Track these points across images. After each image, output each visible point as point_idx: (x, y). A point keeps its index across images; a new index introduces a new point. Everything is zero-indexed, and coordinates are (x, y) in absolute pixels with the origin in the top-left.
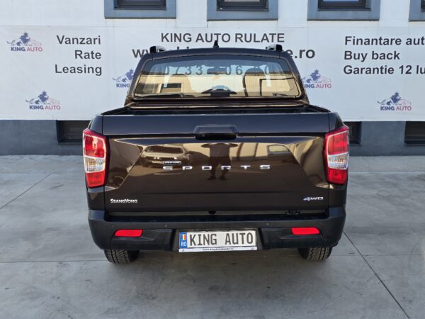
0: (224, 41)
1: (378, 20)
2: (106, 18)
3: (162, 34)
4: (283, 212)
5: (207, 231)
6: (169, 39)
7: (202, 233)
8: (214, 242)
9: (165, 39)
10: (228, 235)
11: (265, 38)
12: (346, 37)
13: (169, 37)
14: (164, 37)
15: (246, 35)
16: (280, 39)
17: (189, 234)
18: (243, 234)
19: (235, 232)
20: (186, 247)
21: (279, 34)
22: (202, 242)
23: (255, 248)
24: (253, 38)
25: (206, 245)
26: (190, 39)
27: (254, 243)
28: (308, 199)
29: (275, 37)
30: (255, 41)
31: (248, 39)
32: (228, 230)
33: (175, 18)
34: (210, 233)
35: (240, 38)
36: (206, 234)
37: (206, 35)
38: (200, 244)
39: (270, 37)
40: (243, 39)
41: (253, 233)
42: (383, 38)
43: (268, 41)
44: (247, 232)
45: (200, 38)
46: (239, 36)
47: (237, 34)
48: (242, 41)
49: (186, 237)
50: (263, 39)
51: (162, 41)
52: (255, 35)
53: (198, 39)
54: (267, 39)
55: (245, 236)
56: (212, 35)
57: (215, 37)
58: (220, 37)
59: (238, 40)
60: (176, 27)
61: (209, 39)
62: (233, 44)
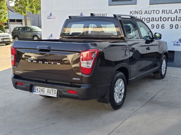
0: (156, 13)
2: (109, 5)
3: (130, 11)
4: (69, 84)
5: (42, 87)
6: (133, 14)
7: (40, 87)
8: (44, 91)
9: (131, 13)
10: (48, 89)
11: (176, 11)
13: (133, 12)
14: (131, 12)
15: (167, 10)
17: (37, 87)
18: (53, 90)
19: (50, 89)
20: (35, 92)
22: (40, 91)
23: (56, 96)
24: (170, 12)
25: (41, 92)
26: (142, 13)
27: (56, 94)
28: (75, 79)
30: (171, 13)
31: (168, 12)
32: (48, 88)
33: (136, 4)
34: (43, 88)
35: (164, 12)
36: (42, 88)
37: (149, 11)
38: (39, 92)
39: (178, 11)
40: (165, 12)
41: (56, 90)
43: (178, 13)
44: (54, 89)
45: (146, 12)
46: (164, 11)
47: (162, 10)
48: (165, 13)
49: (36, 88)
50: (175, 12)
52: (171, 10)
53: (145, 13)
54: (177, 12)
55: (53, 91)
56: (151, 11)
57: (152, 12)
58: (155, 12)
59: (163, 13)
60: (136, 8)
61: (150, 13)
62: (160, 15)
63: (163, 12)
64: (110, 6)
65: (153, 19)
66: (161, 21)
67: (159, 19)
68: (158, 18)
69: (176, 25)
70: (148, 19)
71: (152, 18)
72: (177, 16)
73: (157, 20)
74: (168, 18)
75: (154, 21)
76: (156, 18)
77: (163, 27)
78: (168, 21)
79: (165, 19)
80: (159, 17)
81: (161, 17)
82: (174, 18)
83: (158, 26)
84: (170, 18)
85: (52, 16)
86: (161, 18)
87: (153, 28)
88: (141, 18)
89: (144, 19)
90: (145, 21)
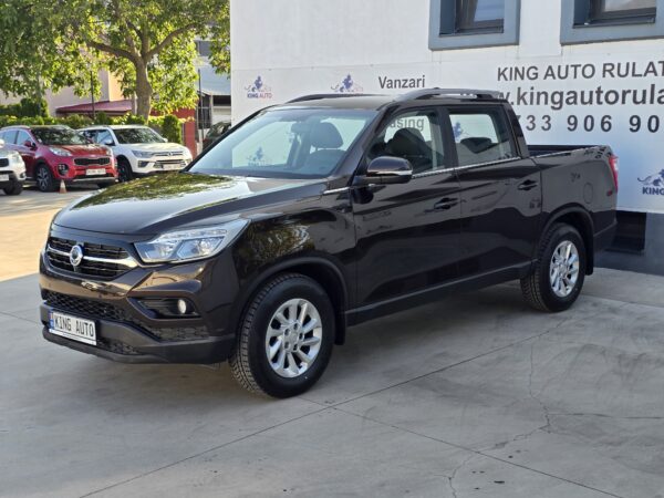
0: (585, 76)
2: (433, 49)
3: (499, 69)
6: (508, 76)
9: (502, 77)
11: (651, 69)
13: (507, 73)
14: (501, 74)
15: (619, 65)
24: (631, 70)
26: (537, 74)
30: (634, 75)
31: (623, 72)
33: (517, 43)
35: (610, 71)
37: (559, 67)
39: (659, 68)
40: (615, 72)
43: (656, 75)
45: (550, 73)
46: (609, 67)
47: (605, 65)
48: (613, 76)
50: (647, 71)
51: (499, 79)
52: (634, 64)
53: (547, 75)
54: (654, 72)
56: (567, 67)
57: (571, 70)
58: (579, 70)
59: (607, 73)
60: (518, 58)
61: (563, 74)
62: (599, 81)
63: (608, 69)
64: (435, 53)
65: (572, 95)
66: (599, 103)
67: (595, 96)
68: (591, 93)
69: (651, 117)
70: (557, 98)
71: (568, 93)
72: (653, 86)
73: (587, 99)
74: (624, 93)
75: (575, 102)
76: (583, 93)
77: (606, 124)
78: (623, 102)
79: (612, 97)
80: (595, 89)
81: (599, 88)
82: (644, 92)
83: (589, 120)
84: (629, 91)
85: (262, 88)
86: (599, 92)
87: (572, 127)
88: (532, 94)
89: (543, 97)
90: (546, 103)
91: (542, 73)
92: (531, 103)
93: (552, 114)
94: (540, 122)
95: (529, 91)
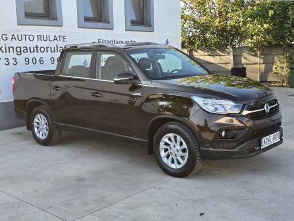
0: (29, 40)
1: (112, 29)
12: (99, 39)
15: (43, 36)
16: (64, 40)
21: (63, 36)
24: (48, 38)
26: (7, 38)
29: (61, 38)
30: (50, 41)
31: (45, 39)
35: (40, 38)
37: (18, 35)
40: (42, 39)
42: (115, 40)
45: (13, 37)
46: (39, 37)
47: (38, 36)
48: (42, 40)
50: (54, 39)
52: (49, 36)
53: (12, 39)
54: (57, 39)
56: (21, 35)
57: (24, 37)
58: (27, 37)
59: (39, 39)
61: (20, 39)
62: (36, 43)
63: (39, 38)
65: (25, 48)
66: (38, 52)
67: (35, 49)
70: (18, 50)
71: (24, 48)
72: (57, 45)
73: (32, 50)
74: (47, 48)
75: (27, 52)
76: (30, 47)
77: (41, 61)
78: (47, 52)
79: (42, 50)
80: (35, 46)
82: (54, 47)
83: (34, 59)
84: (49, 47)
86: (37, 47)
87: (27, 63)
88: (6, 47)
89: (11, 49)
90: (13, 52)
91: (10, 38)
92: (6, 52)
93: (17, 57)
94: (12, 61)
95: (4, 46)
